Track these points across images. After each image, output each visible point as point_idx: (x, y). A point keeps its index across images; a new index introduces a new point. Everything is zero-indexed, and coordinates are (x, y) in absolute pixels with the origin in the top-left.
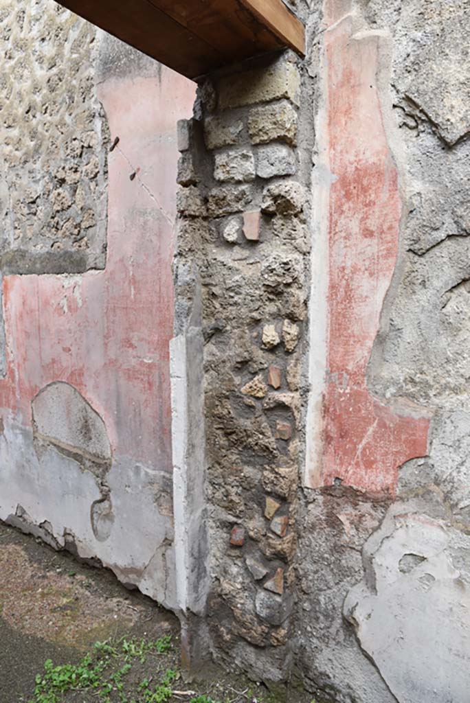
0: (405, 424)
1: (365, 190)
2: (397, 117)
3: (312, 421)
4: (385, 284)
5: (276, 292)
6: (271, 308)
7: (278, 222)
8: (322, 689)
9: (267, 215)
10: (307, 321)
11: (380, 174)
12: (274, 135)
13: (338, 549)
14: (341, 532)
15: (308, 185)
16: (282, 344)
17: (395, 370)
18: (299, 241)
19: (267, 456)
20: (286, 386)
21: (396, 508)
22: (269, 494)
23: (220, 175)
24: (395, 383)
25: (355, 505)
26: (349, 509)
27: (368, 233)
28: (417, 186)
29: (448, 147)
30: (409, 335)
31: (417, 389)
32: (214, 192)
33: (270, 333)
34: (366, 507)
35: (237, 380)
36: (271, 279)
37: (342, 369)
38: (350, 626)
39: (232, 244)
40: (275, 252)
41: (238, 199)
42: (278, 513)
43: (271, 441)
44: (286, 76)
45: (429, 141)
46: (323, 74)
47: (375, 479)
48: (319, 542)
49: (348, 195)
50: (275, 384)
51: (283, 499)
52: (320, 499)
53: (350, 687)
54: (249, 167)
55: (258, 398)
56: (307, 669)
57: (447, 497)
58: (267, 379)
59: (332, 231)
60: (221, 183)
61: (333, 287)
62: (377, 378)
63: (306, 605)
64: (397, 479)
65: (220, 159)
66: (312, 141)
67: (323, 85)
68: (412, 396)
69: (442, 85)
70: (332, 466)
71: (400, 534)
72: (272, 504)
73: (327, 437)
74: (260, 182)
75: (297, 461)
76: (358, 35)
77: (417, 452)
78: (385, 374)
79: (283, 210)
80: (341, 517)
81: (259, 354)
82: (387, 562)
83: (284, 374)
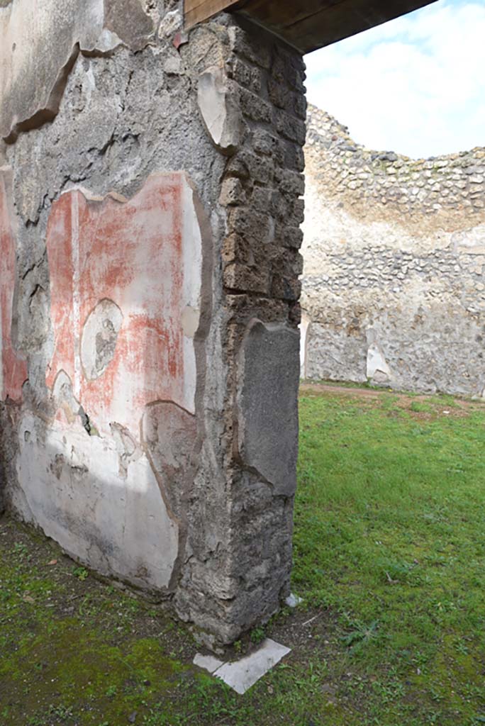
0: (22, 364)
1: (7, 246)
4: (13, 294)
11: (10, 239)
13: (12, 434)
14: (12, 424)
17: (20, 337)
21: (23, 408)
24: (20, 343)
26: (13, 411)
27: (8, 268)
28: (20, 245)
30: (22, 319)
31: (25, 346)
34: (16, 409)
38: (16, 474)
45: (21, 222)
47: (16, 394)
48: (7, 431)
52: (5, 407)
53: (21, 512)
62: (16, 342)
63: (7, 469)
64: (22, 392)
68: (23, 350)
69: (23, 196)
71: (24, 421)
77: (26, 379)
78: (18, 339)
80: (11, 416)
82: (22, 436)
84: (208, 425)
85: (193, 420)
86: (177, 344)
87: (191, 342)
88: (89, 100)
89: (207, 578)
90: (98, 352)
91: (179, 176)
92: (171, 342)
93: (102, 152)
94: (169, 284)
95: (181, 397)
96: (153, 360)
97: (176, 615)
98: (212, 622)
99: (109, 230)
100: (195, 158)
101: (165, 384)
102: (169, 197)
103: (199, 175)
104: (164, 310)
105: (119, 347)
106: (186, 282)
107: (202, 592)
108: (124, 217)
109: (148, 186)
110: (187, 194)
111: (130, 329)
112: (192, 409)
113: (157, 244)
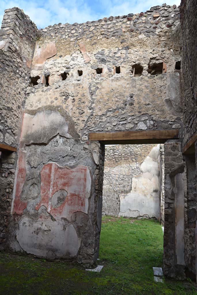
0: (24, 204)
1: (22, 171)
2: (27, 163)
3: (13, 204)
4: (23, 184)
5: (9, 184)
6: (8, 187)
7: (10, 174)
8: (11, 251)
9: (9, 174)
10: (13, 189)
11: (24, 170)
12: (11, 163)
13: (15, 224)
14: (15, 221)
15: (15, 169)
16: (9, 192)
17: (24, 196)
18: (13, 177)
19: (5, 209)
20: (9, 198)
21: (23, 216)
22: (5, 215)
23: (3, 167)
24: (24, 198)
25: (17, 216)
26: (17, 218)
27: (22, 177)
28: (28, 172)
29: (32, 168)
30: (26, 191)
31: (26, 199)
32: (2, 169)
33: (7, 190)
34: (19, 216)
35: (2, 197)
36: (8, 183)
37: (17, 196)
38: (16, 236)
39: (3, 177)
40: (9, 179)
41: (5, 171)
42: (6, 218)
43: (6, 207)
44: (14, 155)
45: (30, 166)
46: (19, 155)
47: (20, 212)
48: (12, 224)
49: (20, 172)
50: (7, 198)
51: (7, 216)
52: (13, 216)
53: (15, 248)
54: (7, 166)
55: (5, 200)
56: (9, 248)
57: (29, 213)
58: (6, 197)
59: (18, 176)
60: (3, 168)
61: (17, 184)
62: (22, 197)
63: (10, 236)
64: (23, 212)
65: (3, 165)
66: (16, 164)
67: (19, 156)
68: (25, 200)
69: (32, 160)
70: (15, 211)
71: (23, 220)
72: (5, 217)
73: (14, 206)
74: (8, 169)
75: (10, 210)
76: (23, 151)
77: (26, 208)
78: (23, 197)
79: (11, 173)
80: (16, 219)
81: (6, 193)
82: (21, 224)
83: (9, 196)
84: (90, 216)
85: (87, 215)
86: (84, 200)
87: (87, 199)
88: (60, 145)
89: (88, 251)
90: (58, 201)
91: (86, 167)
92: (82, 199)
93: (64, 157)
94: (82, 187)
95: (84, 211)
96: (76, 203)
97: (77, 262)
98: (88, 261)
99: (65, 174)
100: (90, 165)
101: (79, 208)
102: (83, 171)
103: (91, 168)
104: (80, 193)
105: (66, 200)
106: (87, 187)
107: (86, 254)
108: (70, 172)
109: (77, 168)
110: (88, 171)
111: (70, 196)
112: (87, 213)
113: (79, 179)
